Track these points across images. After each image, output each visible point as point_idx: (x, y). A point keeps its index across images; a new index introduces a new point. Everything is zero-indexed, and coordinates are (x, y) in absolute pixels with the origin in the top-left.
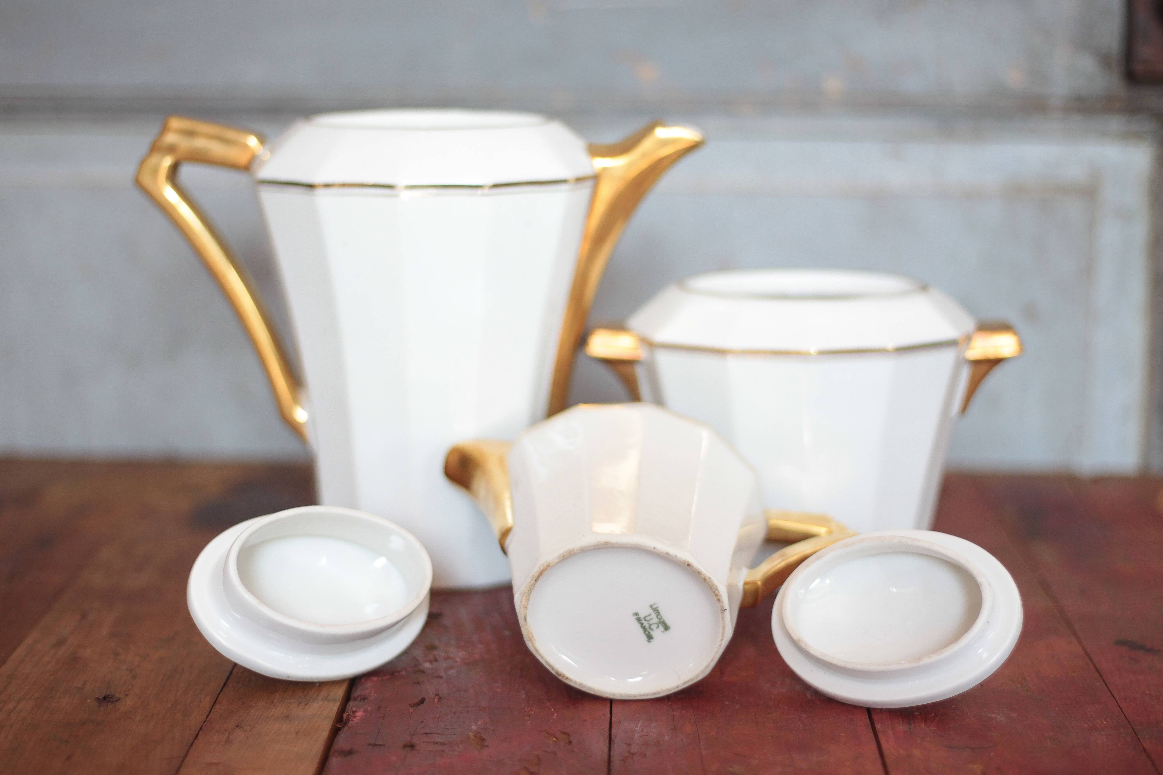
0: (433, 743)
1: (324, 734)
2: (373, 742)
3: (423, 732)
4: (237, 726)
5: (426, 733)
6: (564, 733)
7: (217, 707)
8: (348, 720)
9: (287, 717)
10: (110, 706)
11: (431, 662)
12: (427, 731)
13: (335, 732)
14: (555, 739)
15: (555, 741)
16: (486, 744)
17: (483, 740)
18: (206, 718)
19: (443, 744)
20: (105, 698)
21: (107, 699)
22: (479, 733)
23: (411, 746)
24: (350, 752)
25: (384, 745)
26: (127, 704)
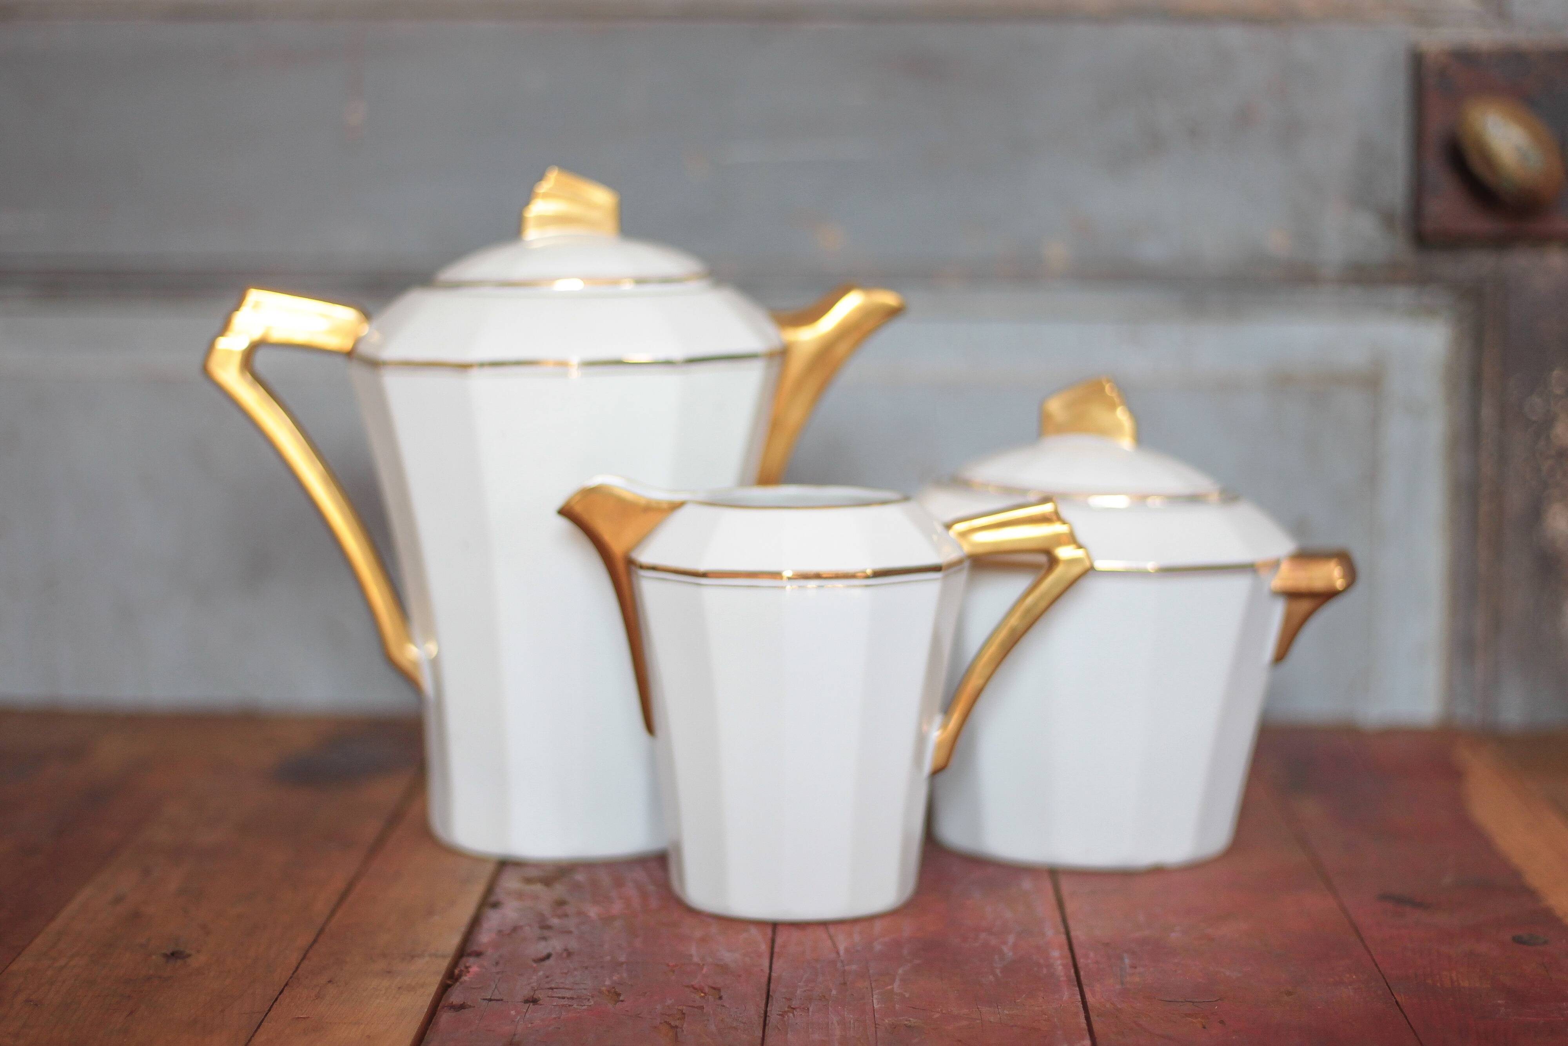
0: (559, 998)
1: (432, 989)
2: (489, 997)
3: (547, 986)
4: (330, 981)
5: (552, 989)
6: (714, 988)
7: (306, 962)
8: (460, 976)
9: (389, 972)
10: (179, 962)
11: (560, 917)
12: (553, 986)
13: (445, 988)
14: (702, 994)
15: (703, 997)
16: (621, 998)
17: (619, 995)
18: (293, 974)
19: (572, 998)
20: (173, 954)
21: (175, 955)
22: (614, 988)
23: (534, 1001)
24: (462, 1007)
25: (502, 1000)
26: (197, 961)
